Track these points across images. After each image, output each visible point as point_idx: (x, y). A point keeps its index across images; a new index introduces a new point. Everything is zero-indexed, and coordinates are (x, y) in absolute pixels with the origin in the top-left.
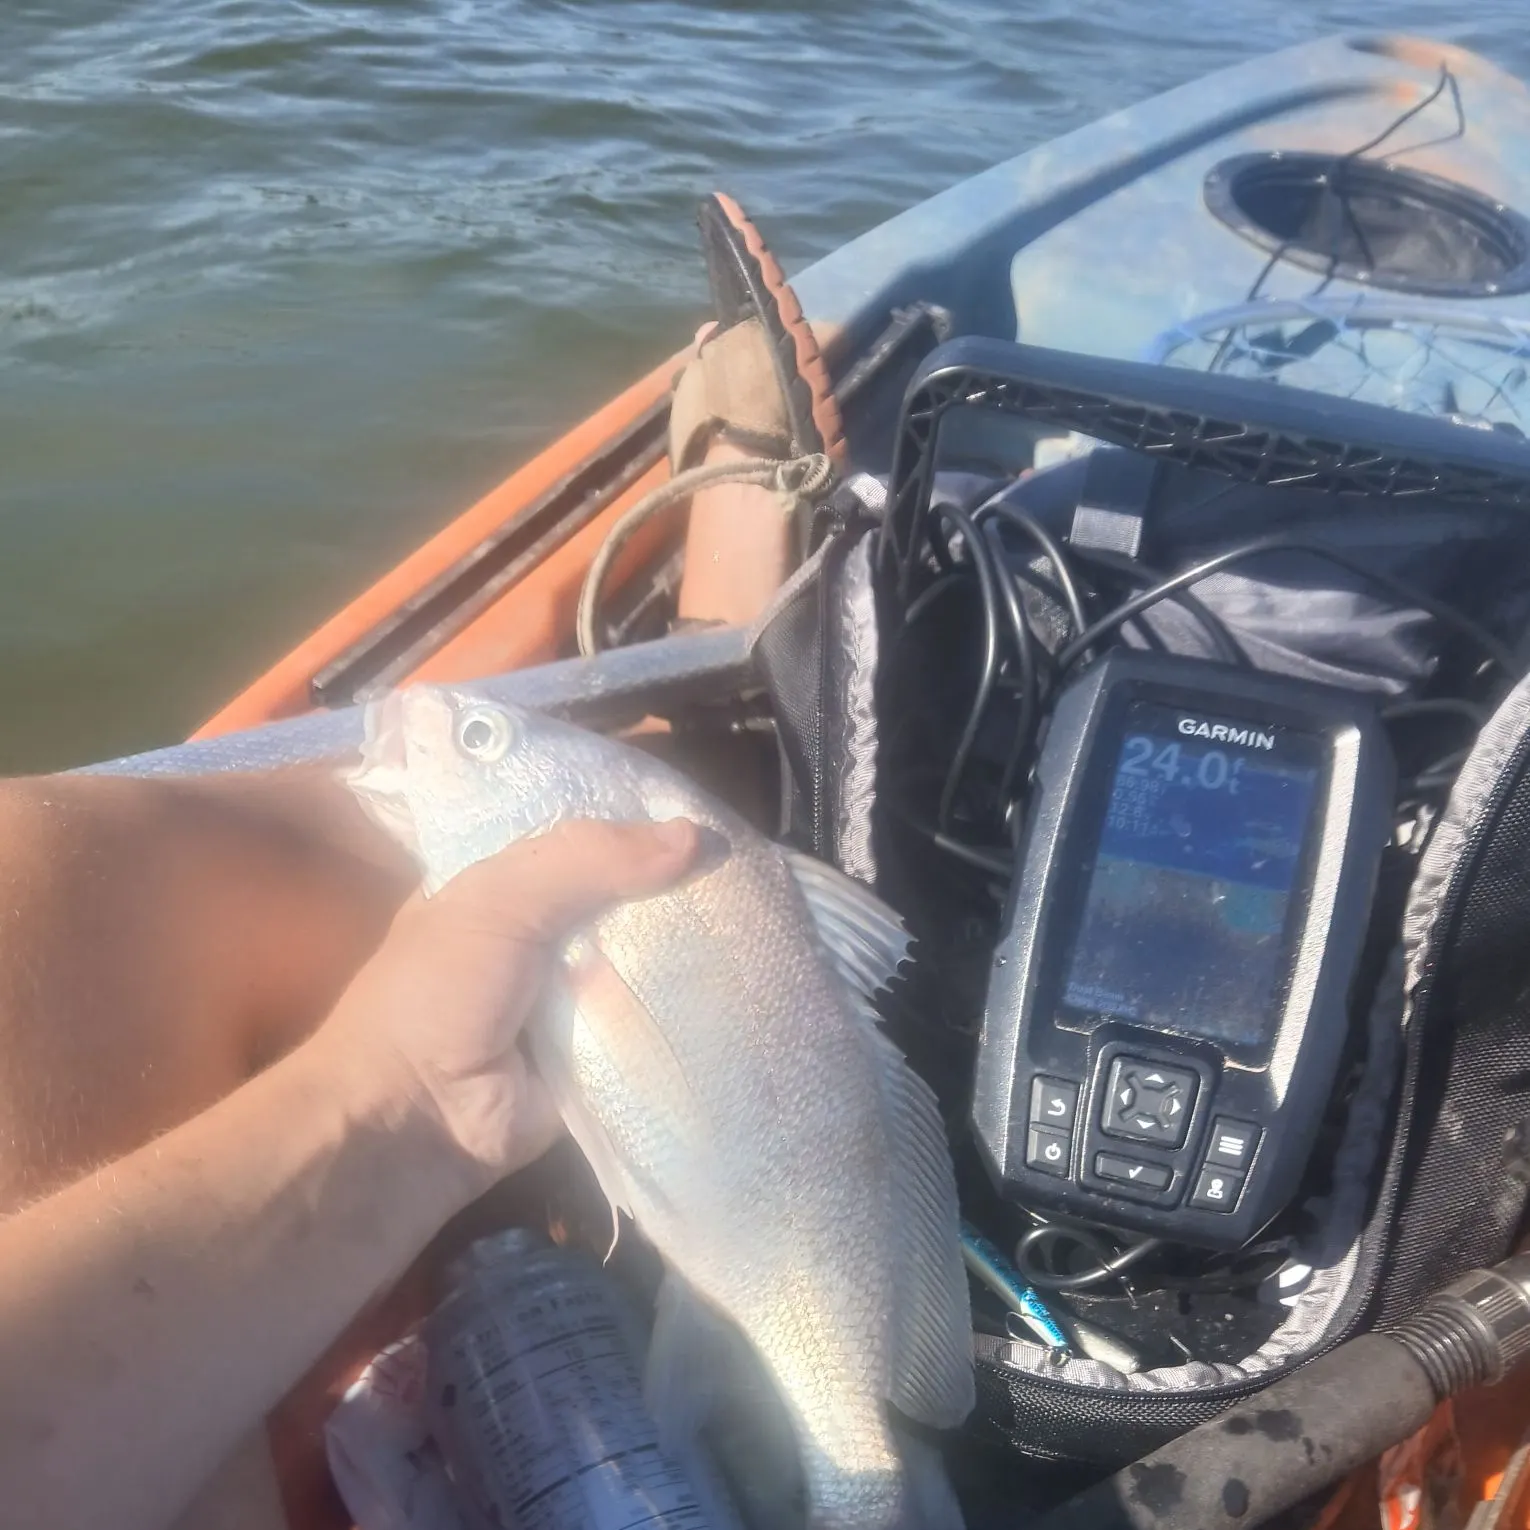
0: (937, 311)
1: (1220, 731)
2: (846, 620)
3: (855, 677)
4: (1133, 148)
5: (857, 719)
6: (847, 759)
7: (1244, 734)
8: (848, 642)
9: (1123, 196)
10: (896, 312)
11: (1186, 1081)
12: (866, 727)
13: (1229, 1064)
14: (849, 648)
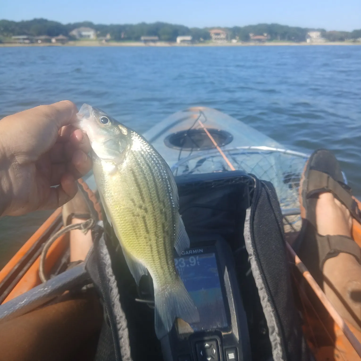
1: (191, 252)
2: (102, 254)
3: (107, 267)
5: (110, 277)
6: (110, 289)
7: (196, 251)
8: (104, 260)
11: (214, 343)
12: (113, 279)
13: (223, 334)
14: (104, 261)
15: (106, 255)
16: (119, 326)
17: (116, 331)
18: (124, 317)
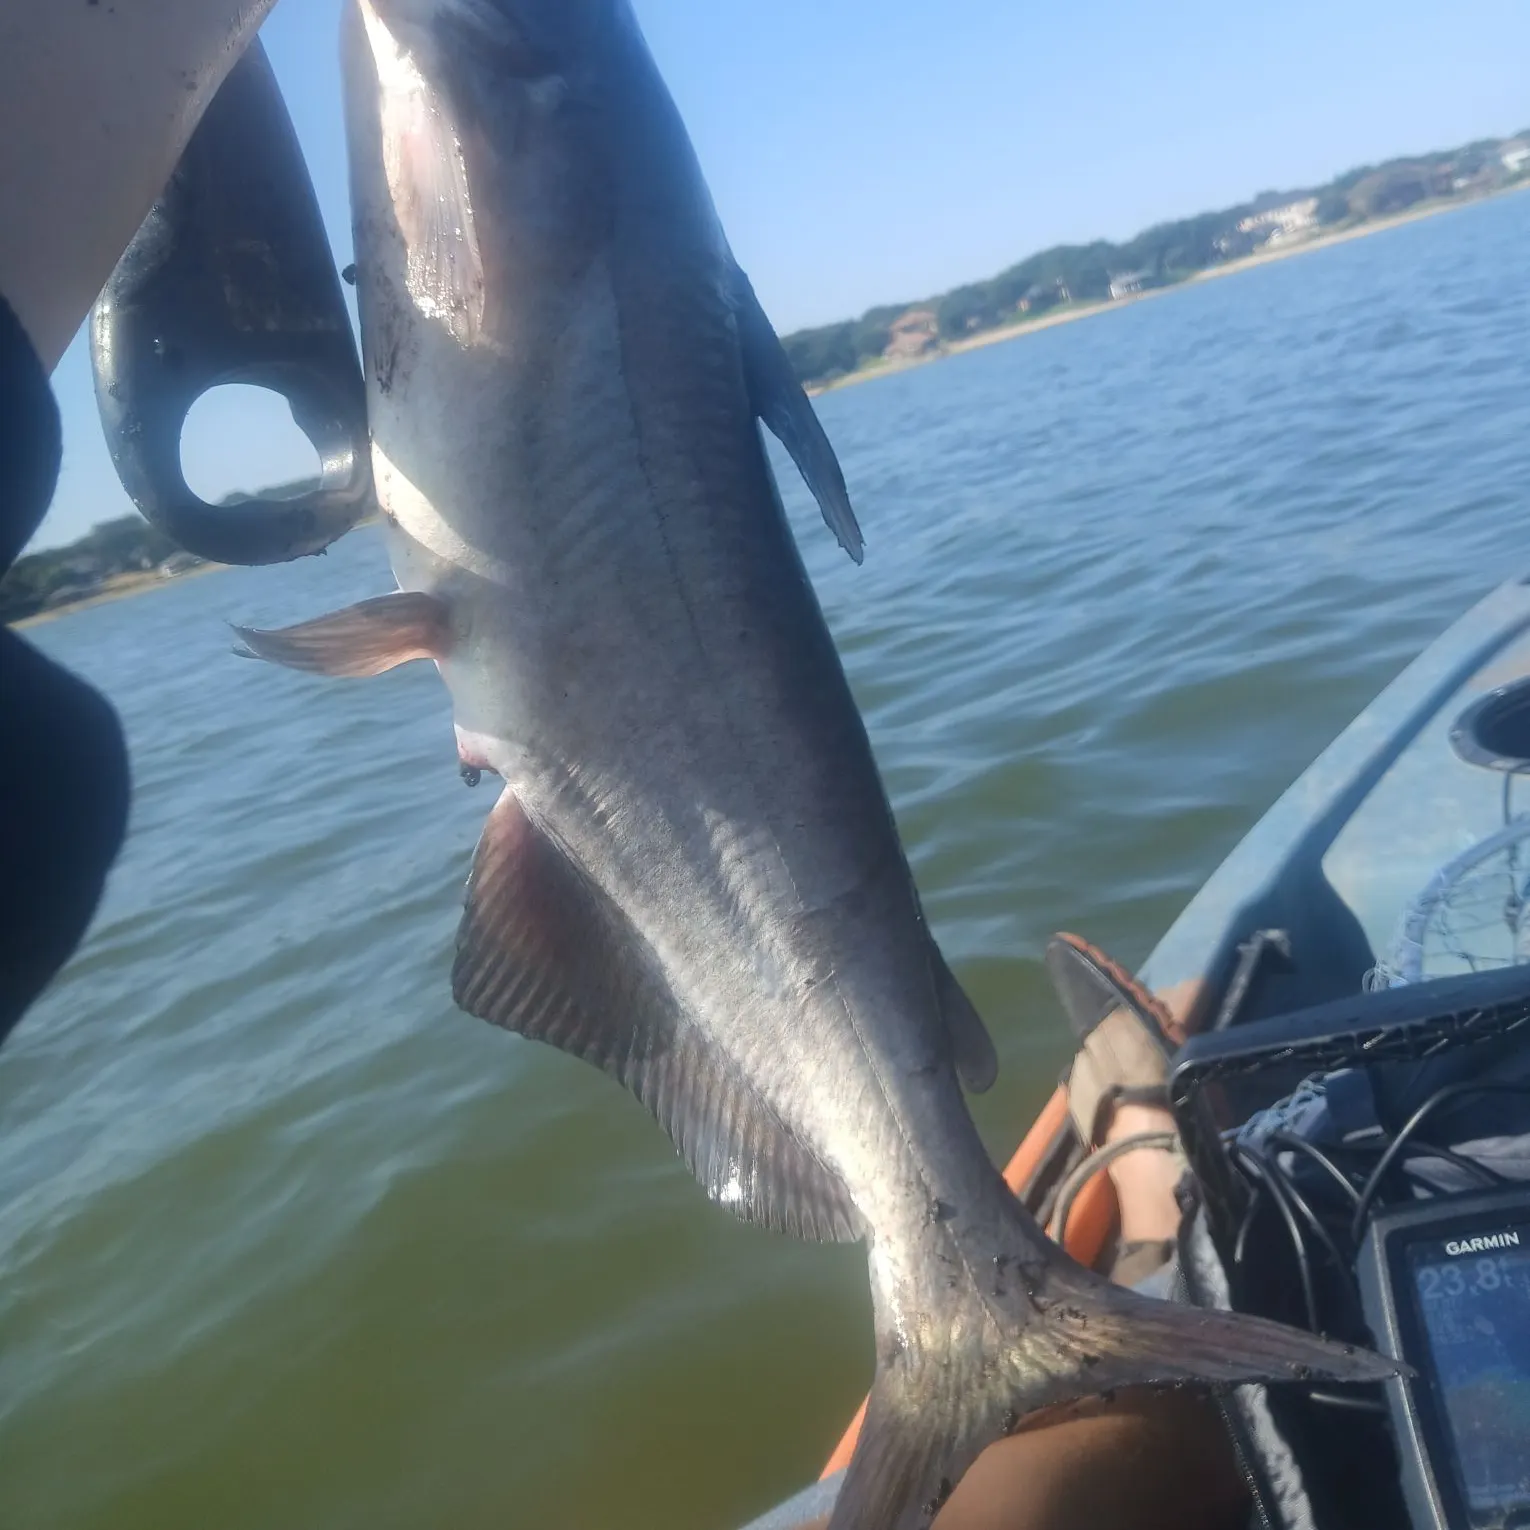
0: (1274, 934)
1: (1477, 1244)
4: (1381, 739)
7: (1494, 1238)
9: (1391, 777)
10: (1242, 948)
15: (1211, 1266)
16: (1277, 1486)
17: (1272, 1502)
18: (1288, 1458)
